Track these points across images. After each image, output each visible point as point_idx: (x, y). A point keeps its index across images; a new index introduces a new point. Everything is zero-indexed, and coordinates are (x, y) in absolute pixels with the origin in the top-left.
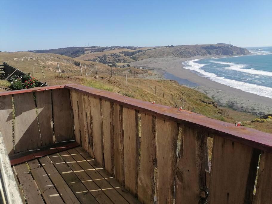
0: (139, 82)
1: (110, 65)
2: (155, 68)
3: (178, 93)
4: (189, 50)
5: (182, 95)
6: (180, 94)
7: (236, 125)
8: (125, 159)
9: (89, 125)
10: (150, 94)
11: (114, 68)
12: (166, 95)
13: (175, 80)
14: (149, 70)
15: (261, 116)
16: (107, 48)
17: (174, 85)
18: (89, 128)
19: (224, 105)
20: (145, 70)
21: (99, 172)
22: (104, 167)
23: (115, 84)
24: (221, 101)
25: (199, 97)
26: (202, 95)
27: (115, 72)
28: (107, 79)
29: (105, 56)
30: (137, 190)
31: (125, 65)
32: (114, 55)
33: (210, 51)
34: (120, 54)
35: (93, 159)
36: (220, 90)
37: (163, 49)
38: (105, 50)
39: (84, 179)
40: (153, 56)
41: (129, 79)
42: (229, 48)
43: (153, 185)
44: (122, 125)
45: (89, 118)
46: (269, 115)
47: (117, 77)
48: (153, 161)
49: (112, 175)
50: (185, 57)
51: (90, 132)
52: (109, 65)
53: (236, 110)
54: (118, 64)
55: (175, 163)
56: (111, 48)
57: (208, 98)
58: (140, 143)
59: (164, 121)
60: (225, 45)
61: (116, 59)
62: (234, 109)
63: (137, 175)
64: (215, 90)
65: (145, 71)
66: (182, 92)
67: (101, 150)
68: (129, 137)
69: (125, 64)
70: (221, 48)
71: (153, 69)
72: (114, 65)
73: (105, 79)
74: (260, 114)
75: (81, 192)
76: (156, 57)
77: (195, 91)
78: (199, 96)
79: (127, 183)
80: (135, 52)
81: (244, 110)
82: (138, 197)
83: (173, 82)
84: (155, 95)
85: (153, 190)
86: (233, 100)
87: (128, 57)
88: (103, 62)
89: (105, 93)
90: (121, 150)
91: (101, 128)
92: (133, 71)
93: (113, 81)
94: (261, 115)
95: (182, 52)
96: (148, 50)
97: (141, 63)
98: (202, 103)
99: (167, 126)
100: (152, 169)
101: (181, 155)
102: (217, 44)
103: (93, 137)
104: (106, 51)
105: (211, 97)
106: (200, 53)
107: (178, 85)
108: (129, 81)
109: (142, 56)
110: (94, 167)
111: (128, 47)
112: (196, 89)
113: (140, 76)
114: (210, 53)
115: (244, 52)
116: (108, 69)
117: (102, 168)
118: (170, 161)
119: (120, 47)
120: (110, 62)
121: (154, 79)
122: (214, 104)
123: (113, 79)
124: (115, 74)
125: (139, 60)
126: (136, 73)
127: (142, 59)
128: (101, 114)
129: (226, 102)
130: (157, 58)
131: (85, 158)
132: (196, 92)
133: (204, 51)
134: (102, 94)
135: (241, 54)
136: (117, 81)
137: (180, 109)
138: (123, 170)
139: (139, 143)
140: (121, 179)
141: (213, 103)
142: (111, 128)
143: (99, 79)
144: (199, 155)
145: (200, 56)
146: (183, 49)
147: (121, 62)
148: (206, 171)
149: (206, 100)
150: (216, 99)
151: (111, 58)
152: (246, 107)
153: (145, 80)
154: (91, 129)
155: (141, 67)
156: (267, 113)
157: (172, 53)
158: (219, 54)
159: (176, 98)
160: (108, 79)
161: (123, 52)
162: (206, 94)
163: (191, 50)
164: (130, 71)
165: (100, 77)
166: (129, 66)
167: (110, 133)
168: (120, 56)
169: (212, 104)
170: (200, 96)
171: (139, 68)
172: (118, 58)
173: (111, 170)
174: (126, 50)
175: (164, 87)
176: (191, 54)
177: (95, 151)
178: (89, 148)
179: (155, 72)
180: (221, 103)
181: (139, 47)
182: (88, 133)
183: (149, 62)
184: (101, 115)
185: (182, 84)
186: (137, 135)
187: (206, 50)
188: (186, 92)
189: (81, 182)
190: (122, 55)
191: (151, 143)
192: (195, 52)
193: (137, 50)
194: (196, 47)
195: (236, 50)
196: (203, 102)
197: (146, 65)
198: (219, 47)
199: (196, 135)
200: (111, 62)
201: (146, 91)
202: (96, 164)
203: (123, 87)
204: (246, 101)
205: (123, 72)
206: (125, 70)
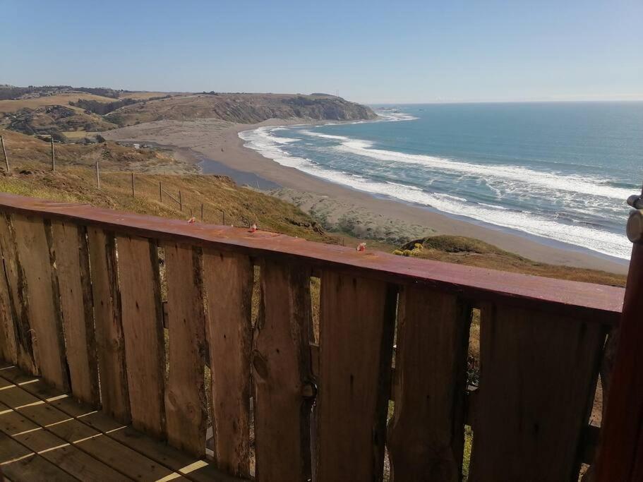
0: (134, 181)
1: (45, 136)
2: (174, 146)
3: (236, 205)
4: (253, 105)
5: (245, 209)
6: (241, 208)
7: (358, 249)
8: (129, 360)
9: (15, 291)
10: (168, 211)
11: (58, 146)
12: (208, 210)
13: (226, 175)
14: (159, 150)
15: (403, 245)
16: (30, 90)
17: (225, 186)
18: (16, 300)
19: (334, 227)
20: (147, 150)
21: (59, 406)
22: (70, 391)
23: (66, 189)
24: (329, 220)
25: (284, 213)
26: (288, 207)
27: (60, 157)
28: (38, 174)
29: (26, 111)
30: (163, 425)
31: (90, 138)
32: (56, 108)
33: (298, 110)
34: (72, 107)
35: (36, 377)
36: (326, 197)
37: (192, 100)
38: (27, 95)
39: (17, 430)
40: (169, 117)
41: (106, 173)
42: (337, 106)
43: (202, 403)
44: (114, 280)
45: (15, 274)
46: (417, 242)
47: (69, 168)
48: (201, 350)
49: (95, 406)
50: (244, 120)
51: (19, 311)
52: (40, 138)
53: (357, 236)
54: (69, 135)
55: (249, 342)
56: (44, 91)
57: (302, 214)
58: (167, 314)
59: (222, 256)
60: (328, 97)
61: (62, 120)
62: (353, 235)
63: (163, 391)
64: (314, 196)
65: (148, 153)
66: (246, 203)
67: (57, 352)
68: (137, 305)
69: (91, 135)
70: (320, 103)
71: (170, 149)
72: (57, 138)
73: (34, 176)
74: (401, 240)
75: (15, 460)
76: (175, 118)
77: (273, 198)
78: (284, 211)
79: (136, 415)
80: (117, 103)
81: (373, 235)
82: (167, 441)
83: (223, 181)
84: (181, 213)
85: (203, 412)
86: (351, 216)
87: (97, 115)
88: (20, 129)
89: (60, 206)
90: (117, 340)
91: (54, 296)
92: (114, 154)
93: (59, 179)
94: (402, 243)
95: (238, 109)
96: (151, 99)
97: (136, 133)
98: (291, 225)
99: (229, 266)
100: (199, 367)
101: (260, 324)
102: (313, 94)
103: (30, 322)
104: (29, 98)
105: (309, 211)
106: (278, 113)
107: (235, 187)
108: (105, 180)
109: (138, 114)
110: (41, 396)
111: (96, 89)
112: (276, 196)
113: (135, 166)
114: (298, 114)
115: (366, 114)
116: (39, 148)
117: (65, 396)
118: (240, 340)
119: (70, 88)
120: (43, 128)
121: (173, 174)
122: (316, 226)
123: (59, 175)
124: (62, 162)
125: (128, 125)
126: (124, 159)
127: (138, 123)
128: (52, 260)
129: (337, 221)
130: (176, 122)
131: (12, 379)
132: (277, 201)
133: (286, 108)
134: (50, 208)
135: (361, 119)
136: (70, 181)
137: (253, 229)
138: (125, 386)
139: (165, 314)
140: (120, 409)
141: (314, 224)
142: (84, 291)
143: (15, 176)
144: (296, 316)
145: (279, 119)
146: (239, 101)
147: (76, 129)
148: (311, 344)
149: (298, 219)
150: (319, 214)
151: (48, 119)
152: (375, 229)
153: (151, 177)
154: (22, 302)
155: (137, 143)
156: (412, 238)
157: (215, 110)
158: (317, 117)
159: (234, 217)
160: (44, 176)
161: (80, 103)
162: (298, 206)
163: (258, 106)
164: (107, 154)
165: (16, 170)
166: (100, 139)
167: (82, 304)
168: (71, 113)
169: (311, 227)
170: (286, 209)
171: (131, 145)
172: (68, 119)
173: (92, 393)
174: (89, 97)
175: (201, 193)
176: (258, 115)
177: (38, 358)
178: (19, 353)
179: (176, 156)
180: (328, 223)
181: (127, 91)
182: (14, 313)
183: (158, 131)
184: (52, 263)
185: (244, 185)
186: (158, 296)
187: (291, 107)
188: (255, 203)
189: (11, 438)
190: (79, 111)
191: (194, 309)
192: (267, 110)
193: (120, 99)
194: (267, 98)
195: (352, 111)
196: (293, 223)
197: (149, 138)
198: (317, 102)
199: (289, 277)
200: (46, 130)
201: (155, 205)
202: (45, 389)
203: (90, 196)
204: (375, 217)
205: (88, 157)
206: (90, 151)
